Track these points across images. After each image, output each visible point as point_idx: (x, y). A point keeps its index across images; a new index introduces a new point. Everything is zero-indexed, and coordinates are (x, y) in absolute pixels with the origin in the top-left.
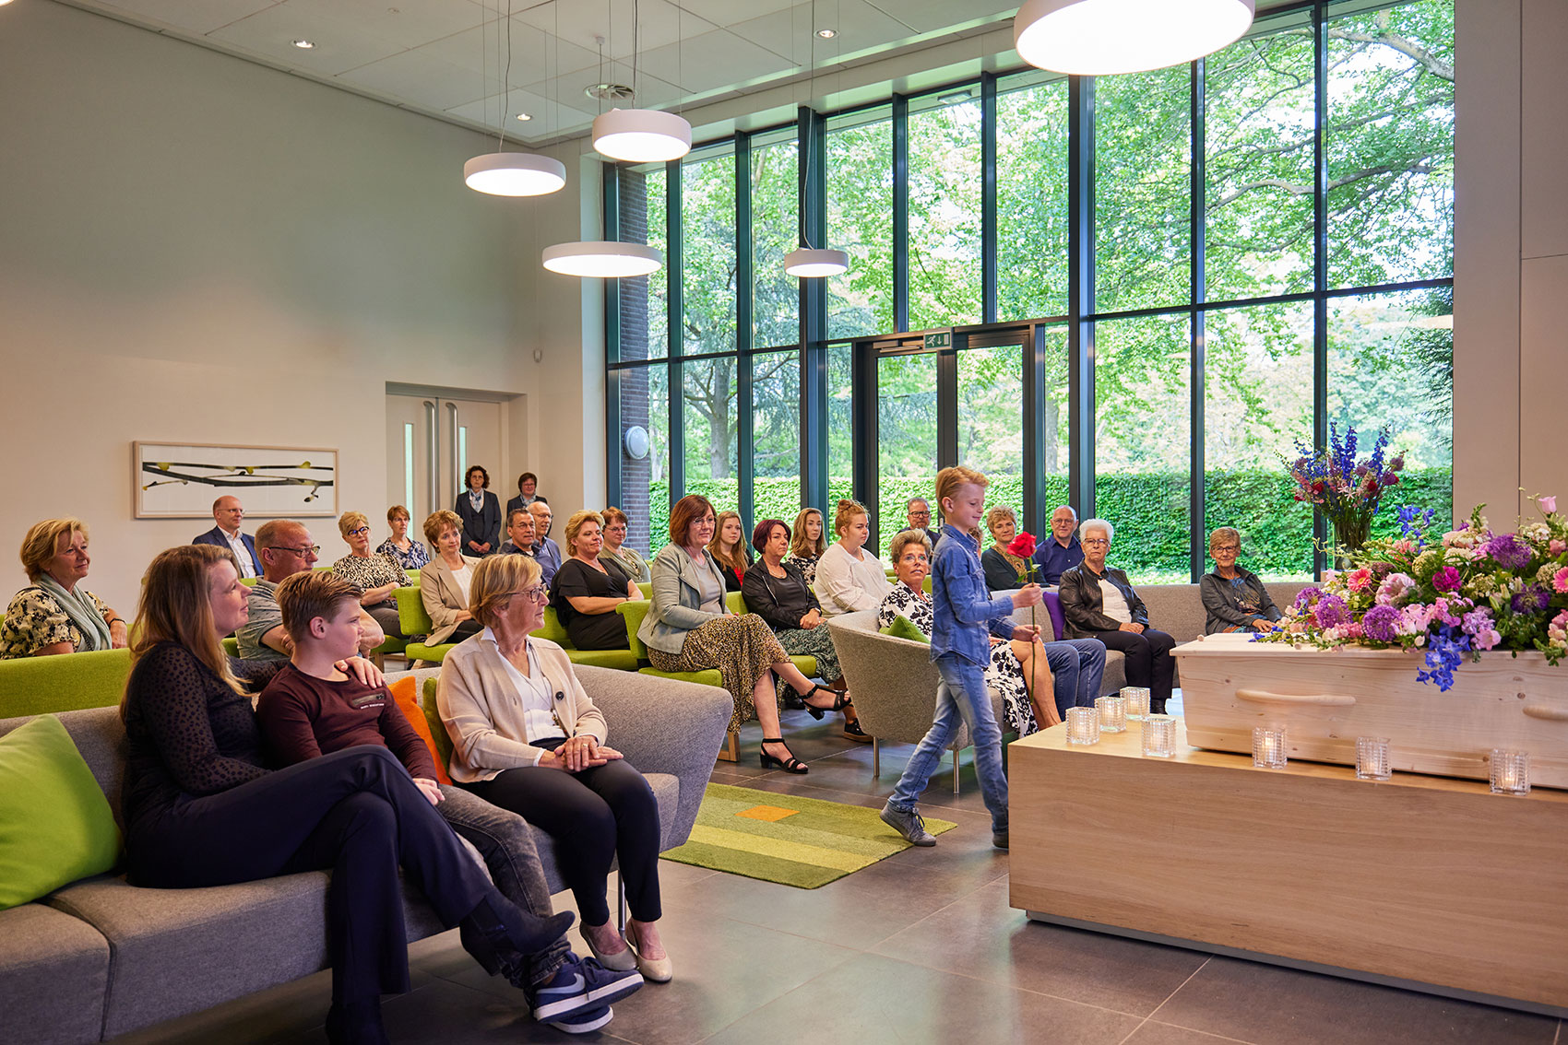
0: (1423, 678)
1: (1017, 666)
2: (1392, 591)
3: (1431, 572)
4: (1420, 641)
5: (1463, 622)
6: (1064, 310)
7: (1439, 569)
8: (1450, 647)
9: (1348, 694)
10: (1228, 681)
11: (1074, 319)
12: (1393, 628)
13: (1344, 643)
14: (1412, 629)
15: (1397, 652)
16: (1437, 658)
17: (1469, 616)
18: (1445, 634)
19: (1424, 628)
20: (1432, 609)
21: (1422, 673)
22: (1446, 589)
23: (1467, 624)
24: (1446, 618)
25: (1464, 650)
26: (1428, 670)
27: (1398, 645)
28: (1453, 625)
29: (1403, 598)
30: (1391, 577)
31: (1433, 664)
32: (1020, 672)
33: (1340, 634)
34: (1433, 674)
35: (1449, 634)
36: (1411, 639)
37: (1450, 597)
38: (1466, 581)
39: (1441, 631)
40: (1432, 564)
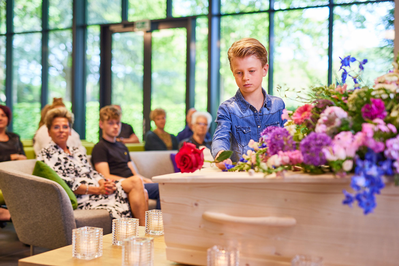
0: (348, 201)
1: (124, 196)
2: (329, 122)
3: (362, 106)
4: (348, 166)
5: (386, 148)
6: (206, 12)
7: (368, 101)
8: (373, 171)
9: (289, 215)
10: (196, 205)
11: (210, 16)
12: (324, 154)
13: (286, 169)
14: (341, 154)
15: (329, 177)
16: (361, 181)
17: (390, 142)
18: (371, 160)
19: (352, 154)
20: (359, 136)
21: (348, 197)
22: (372, 118)
23: (389, 149)
24: (371, 143)
25: (386, 173)
26: (353, 193)
27: (331, 171)
28: (377, 151)
29: (337, 128)
30: (328, 110)
31: (358, 187)
32: (127, 200)
33: (283, 161)
34: (358, 198)
35: (374, 159)
36: (340, 164)
37: (376, 124)
38: (390, 111)
39: (368, 157)
40: (362, 98)
